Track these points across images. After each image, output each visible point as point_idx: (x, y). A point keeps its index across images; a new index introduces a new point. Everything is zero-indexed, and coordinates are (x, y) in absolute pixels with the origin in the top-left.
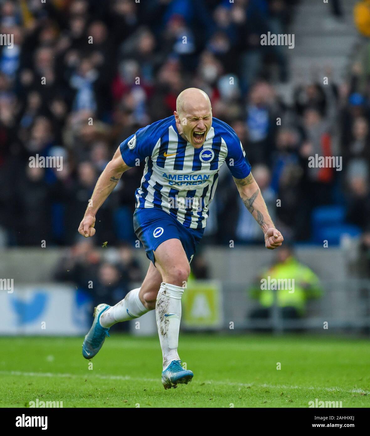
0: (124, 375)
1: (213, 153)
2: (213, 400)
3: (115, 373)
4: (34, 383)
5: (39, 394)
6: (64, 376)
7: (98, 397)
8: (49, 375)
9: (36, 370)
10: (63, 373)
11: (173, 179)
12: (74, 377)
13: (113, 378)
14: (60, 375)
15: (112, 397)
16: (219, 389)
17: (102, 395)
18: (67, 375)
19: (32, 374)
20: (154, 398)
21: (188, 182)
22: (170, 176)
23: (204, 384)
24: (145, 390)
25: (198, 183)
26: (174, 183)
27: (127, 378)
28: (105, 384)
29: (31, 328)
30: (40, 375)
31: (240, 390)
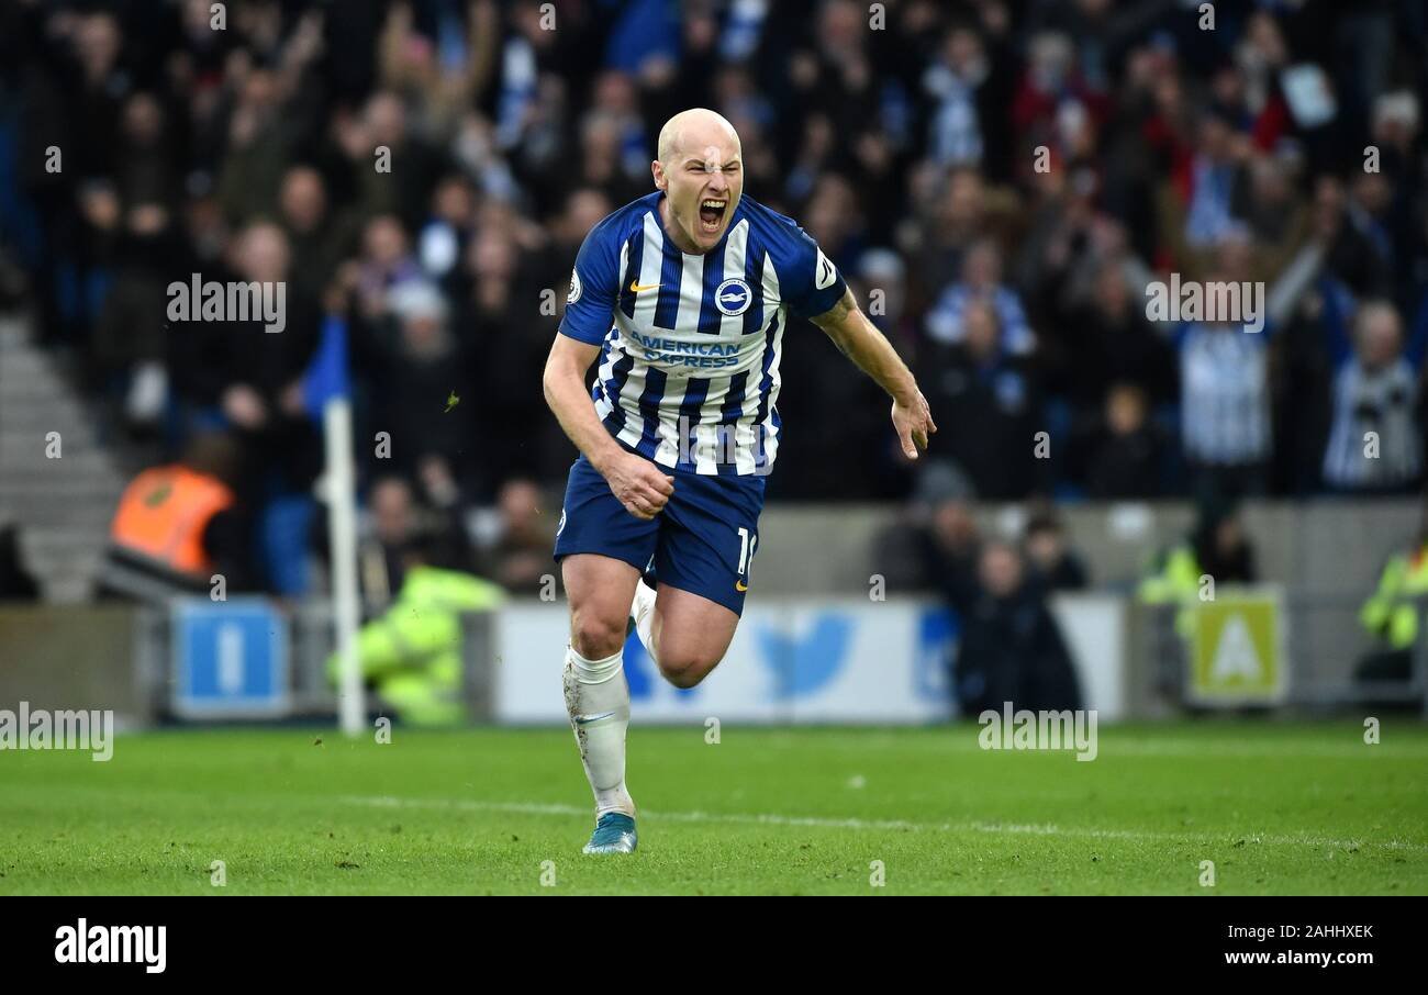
0: (1042, 824)
1: (749, 292)
2: (1266, 883)
3: (1019, 819)
4: (814, 844)
5: (828, 871)
6: (890, 825)
7: (976, 879)
8: (854, 823)
9: (820, 812)
10: (888, 819)
11: (651, 346)
12: (916, 828)
13: (1014, 829)
14: (881, 824)
15: (1012, 876)
16: (1279, 855)
17: (988, 873)
18: (900, 824)
19: (810, 822)
20: (1116, 879)
21: (687, 358)
22: (646, 338)
23: (1243, 842)
24: (1095, 860)
25: (714, 363)
26: (657, 357)
27: (1050, 830)
28: (993, 846)
29: (807, 707)
30: (831, 823)
31: (1333, 858)
